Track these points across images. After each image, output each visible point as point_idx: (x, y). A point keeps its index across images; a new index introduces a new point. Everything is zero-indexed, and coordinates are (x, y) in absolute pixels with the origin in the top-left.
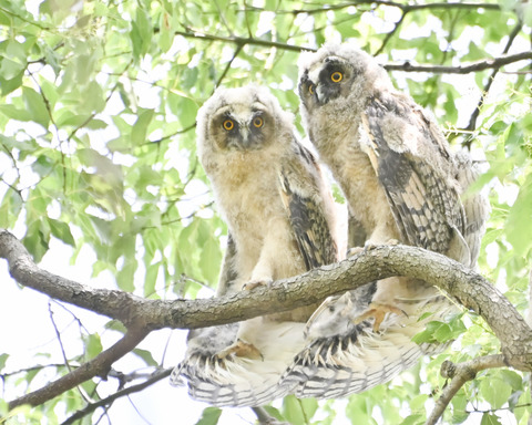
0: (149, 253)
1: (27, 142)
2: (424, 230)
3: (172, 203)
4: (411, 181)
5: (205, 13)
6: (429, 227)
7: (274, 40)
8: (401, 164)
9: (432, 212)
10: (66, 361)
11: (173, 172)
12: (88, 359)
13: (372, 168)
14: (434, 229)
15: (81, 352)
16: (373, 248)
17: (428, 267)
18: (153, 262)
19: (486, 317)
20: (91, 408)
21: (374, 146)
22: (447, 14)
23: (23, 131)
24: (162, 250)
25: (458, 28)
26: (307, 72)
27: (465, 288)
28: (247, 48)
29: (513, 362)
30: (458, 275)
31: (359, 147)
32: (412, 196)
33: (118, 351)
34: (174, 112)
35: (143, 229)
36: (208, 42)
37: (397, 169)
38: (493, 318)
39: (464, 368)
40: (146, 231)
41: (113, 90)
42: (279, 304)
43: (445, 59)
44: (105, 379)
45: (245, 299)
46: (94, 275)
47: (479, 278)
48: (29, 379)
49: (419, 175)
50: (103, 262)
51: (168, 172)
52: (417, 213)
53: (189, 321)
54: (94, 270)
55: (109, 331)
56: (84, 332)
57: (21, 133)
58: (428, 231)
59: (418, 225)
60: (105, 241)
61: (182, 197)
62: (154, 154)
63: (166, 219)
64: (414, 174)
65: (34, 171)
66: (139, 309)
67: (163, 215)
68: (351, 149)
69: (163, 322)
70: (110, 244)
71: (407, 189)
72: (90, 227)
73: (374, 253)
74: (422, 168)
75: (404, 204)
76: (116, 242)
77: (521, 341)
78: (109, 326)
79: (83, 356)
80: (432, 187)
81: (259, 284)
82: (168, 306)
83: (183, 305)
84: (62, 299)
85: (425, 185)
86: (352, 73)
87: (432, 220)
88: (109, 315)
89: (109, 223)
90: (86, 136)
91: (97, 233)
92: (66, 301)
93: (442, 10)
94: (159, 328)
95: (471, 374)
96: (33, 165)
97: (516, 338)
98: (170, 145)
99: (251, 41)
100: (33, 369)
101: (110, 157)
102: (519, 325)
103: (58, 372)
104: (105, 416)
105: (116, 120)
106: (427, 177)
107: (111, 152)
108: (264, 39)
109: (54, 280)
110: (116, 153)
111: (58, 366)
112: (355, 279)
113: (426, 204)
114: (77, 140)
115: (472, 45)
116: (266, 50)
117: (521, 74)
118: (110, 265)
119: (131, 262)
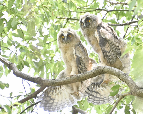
0: (47, 70)
2: (110, 56)
3: (52, 58)
4: (107, 45)
6: (111, 55)
7: (76, 18)
8: (105, 40)
9: (112, 52)
10: (26, 94)
12: (31, 94)
13: (98, 41)
14: (112, 56)
15: (30, 92)
17: (113, 71)
18: (48, 72)
19: (127, 83)
20: (32, 105)
24: (50, 69)
25: (120, 17)
26: (82, 20)
27: (122, 76)
28: (69, 20)
29: (133, 94)
30: (120, 73)
31: (95, 36)
32: (107, 48)
33: (39, 92)
34: (52, 36)
35: (45, 64)
36: (60, 19)
37: (104, 41)
38: (128, 84)
39: (122, 95)
40: (46, 65)
41: (38, 31)
42: (77, 80)
44: (36, 98)
45: (69, 79)
47: (125, 74)
48: (18, 99)
49: (109, 43)
50: (36, 72)
51: (51, 51)
52: (108, 52)
53: (56, 84)
54: (34, 74)
55: (37, 87)
56: (31, 87)
58: (111, 57)
59: (108, 55)
61: (54, 56)
63: (51, 62)
64: (108, 43)
66: (44, 81)
67: (50, 61)
68: (93, 37)
69: (49, 85)
70: (38, 68)
73: (100, 68)
75: (105, 50)
76: (40, 67)
78: (37, 86)
79: (30, 93)
81: (72, 75)
82: (51, 81)
83: (54, 81)
84: (25, 79)
85: (110, 46)
86: (92, 20)
87: (112, 54)
88: (37, 83)
89: (38, 63)
90: (31, 43)
91: (35, 65)
95: (123, 97)
97: (134, 88)
98: (51, 44)
99: (71, 19)
100: (19, 96)
101: (37, 47)
102: (135, 85)
103: (24, 97)
104: (36, 107)
105: (38, 38)
106: (110, 44)
108: (74, 18)
109: (23, 75)
110: (39, 46)
111: (24, 95)
112: (95, 74)
113: (110, 50)
114: (29, 43)
115: (123, 20)
118: (38, 73)
119: (43, 72)
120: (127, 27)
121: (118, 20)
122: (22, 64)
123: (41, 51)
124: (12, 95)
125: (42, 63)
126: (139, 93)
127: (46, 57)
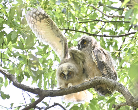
0: (45, 79)
1: (16, 53)
3: (50, 67)
5: (59, 22)
7: (74, 29)
8: (102, 64)
10: (26, 105)
11: (51, 59)
13: (96, 65)
16: (96, 78)
17: (109, 82)
18: (46, 81)
19: (122, 94)
21: (96, 60)
22: (115, 24)
23: (16, 50)
25: (118, 27)
27: (118, 87)
29: (129, 104)
30: (116, 84)
32: (105, 72)
35: (44, 73)
38: (124, 94)
39: (118, 106)
40: (44, 74)
41: (37, 41)
42: (75, 91)
43: (114, 34)
44: (35, 109)
45: (67, 90)
46: (32, 84)
47: (121, 85)
48: (18, 109)
49: (105, 67)
50: (34, 81)
52: (106, 75)
53: (54, 95)
54: (32, 82)
56: (31, 98)
57: (15, 51)
60: (35, 76)
61: (52, 66)
62: (46, 55)
63: (49, 71)
65: (18, 59)
66: (42, 92)
67: (48, 70)
69: (48, 95)
70: (36, 77)
71: (104, 70)
72: (31, 73)
73: (97, 79)
74: (106, 65)
76: (37, 76)
77: (131, 100)
78: (37, 97)
79: (30, 104)
80: (108, 70)
82: (49, 92)
83: (52, 91)
85: (107, 69)
86: (88, 42)
89: (36, 72)
90: (31, 51)
91: (33, 74)
92: (25, 90)
93: (114, 23)
94: (47, 97)
96: (18, 58)
97: (130, 99)
98: (50, 53)
99: (69, 29)
100: (19, 107)
101: (36, 56)
102: (130, 96)
105: (37, 47)
106: (107, 67)
107: (36, 55)
108: (72, 29)
109: (23, 86)
110: (38, 55)
111: (25, 106)
112: (92, 85)
114: (28, 52)
115: (121, 31)
116: (73, 32)
117: (133, 37)
118: (36, 81)
119: (41, 81)
120: (124, 37)
121: (116, 30)
122: (22, 75)
123: (39, 60)
124: (13, 105)
125: (41, 72)
126: (135, 103)
127: (45, 66)
